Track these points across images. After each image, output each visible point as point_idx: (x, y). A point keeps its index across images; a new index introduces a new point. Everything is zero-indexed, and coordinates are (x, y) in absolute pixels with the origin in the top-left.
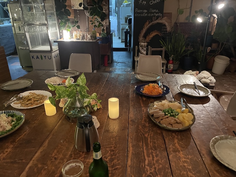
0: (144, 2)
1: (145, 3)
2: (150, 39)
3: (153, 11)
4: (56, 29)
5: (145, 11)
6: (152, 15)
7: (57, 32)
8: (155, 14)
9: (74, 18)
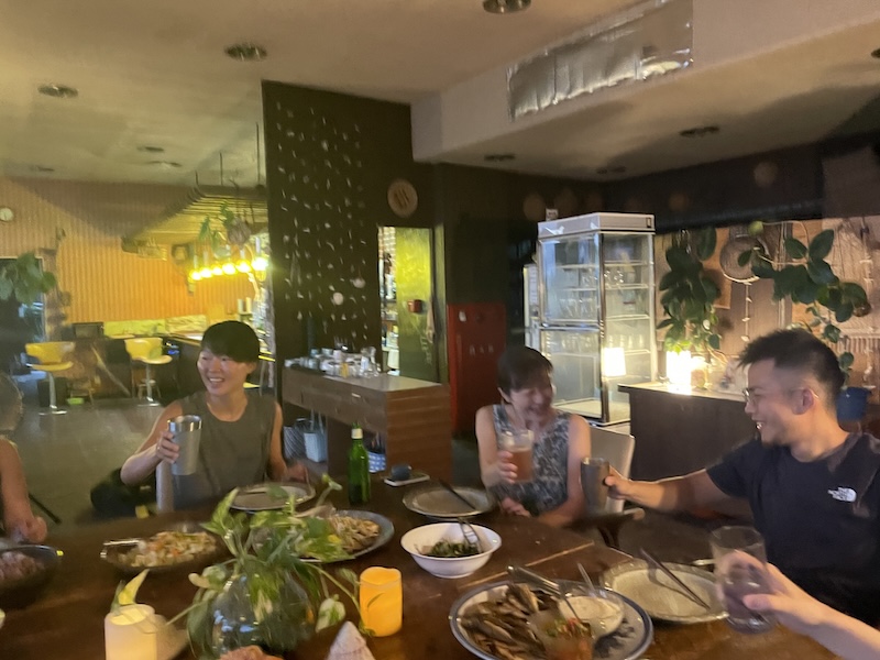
4: (647, 346)
7: (649, 355)
9: (728, 307)
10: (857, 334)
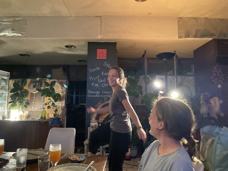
0: (96, 84)
1: (98, 85)
2: (103, 120)
3: (106, 93)
5: (98, 92)
6: (105, 96)
8: (107, 95)
9: (29, 99)
10: (58, 105)
